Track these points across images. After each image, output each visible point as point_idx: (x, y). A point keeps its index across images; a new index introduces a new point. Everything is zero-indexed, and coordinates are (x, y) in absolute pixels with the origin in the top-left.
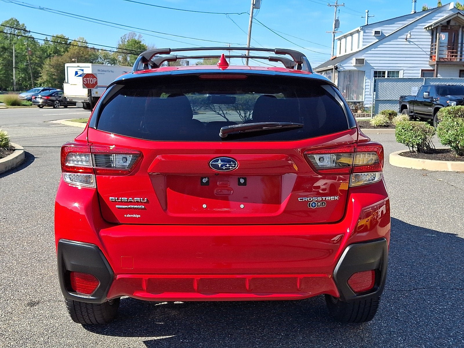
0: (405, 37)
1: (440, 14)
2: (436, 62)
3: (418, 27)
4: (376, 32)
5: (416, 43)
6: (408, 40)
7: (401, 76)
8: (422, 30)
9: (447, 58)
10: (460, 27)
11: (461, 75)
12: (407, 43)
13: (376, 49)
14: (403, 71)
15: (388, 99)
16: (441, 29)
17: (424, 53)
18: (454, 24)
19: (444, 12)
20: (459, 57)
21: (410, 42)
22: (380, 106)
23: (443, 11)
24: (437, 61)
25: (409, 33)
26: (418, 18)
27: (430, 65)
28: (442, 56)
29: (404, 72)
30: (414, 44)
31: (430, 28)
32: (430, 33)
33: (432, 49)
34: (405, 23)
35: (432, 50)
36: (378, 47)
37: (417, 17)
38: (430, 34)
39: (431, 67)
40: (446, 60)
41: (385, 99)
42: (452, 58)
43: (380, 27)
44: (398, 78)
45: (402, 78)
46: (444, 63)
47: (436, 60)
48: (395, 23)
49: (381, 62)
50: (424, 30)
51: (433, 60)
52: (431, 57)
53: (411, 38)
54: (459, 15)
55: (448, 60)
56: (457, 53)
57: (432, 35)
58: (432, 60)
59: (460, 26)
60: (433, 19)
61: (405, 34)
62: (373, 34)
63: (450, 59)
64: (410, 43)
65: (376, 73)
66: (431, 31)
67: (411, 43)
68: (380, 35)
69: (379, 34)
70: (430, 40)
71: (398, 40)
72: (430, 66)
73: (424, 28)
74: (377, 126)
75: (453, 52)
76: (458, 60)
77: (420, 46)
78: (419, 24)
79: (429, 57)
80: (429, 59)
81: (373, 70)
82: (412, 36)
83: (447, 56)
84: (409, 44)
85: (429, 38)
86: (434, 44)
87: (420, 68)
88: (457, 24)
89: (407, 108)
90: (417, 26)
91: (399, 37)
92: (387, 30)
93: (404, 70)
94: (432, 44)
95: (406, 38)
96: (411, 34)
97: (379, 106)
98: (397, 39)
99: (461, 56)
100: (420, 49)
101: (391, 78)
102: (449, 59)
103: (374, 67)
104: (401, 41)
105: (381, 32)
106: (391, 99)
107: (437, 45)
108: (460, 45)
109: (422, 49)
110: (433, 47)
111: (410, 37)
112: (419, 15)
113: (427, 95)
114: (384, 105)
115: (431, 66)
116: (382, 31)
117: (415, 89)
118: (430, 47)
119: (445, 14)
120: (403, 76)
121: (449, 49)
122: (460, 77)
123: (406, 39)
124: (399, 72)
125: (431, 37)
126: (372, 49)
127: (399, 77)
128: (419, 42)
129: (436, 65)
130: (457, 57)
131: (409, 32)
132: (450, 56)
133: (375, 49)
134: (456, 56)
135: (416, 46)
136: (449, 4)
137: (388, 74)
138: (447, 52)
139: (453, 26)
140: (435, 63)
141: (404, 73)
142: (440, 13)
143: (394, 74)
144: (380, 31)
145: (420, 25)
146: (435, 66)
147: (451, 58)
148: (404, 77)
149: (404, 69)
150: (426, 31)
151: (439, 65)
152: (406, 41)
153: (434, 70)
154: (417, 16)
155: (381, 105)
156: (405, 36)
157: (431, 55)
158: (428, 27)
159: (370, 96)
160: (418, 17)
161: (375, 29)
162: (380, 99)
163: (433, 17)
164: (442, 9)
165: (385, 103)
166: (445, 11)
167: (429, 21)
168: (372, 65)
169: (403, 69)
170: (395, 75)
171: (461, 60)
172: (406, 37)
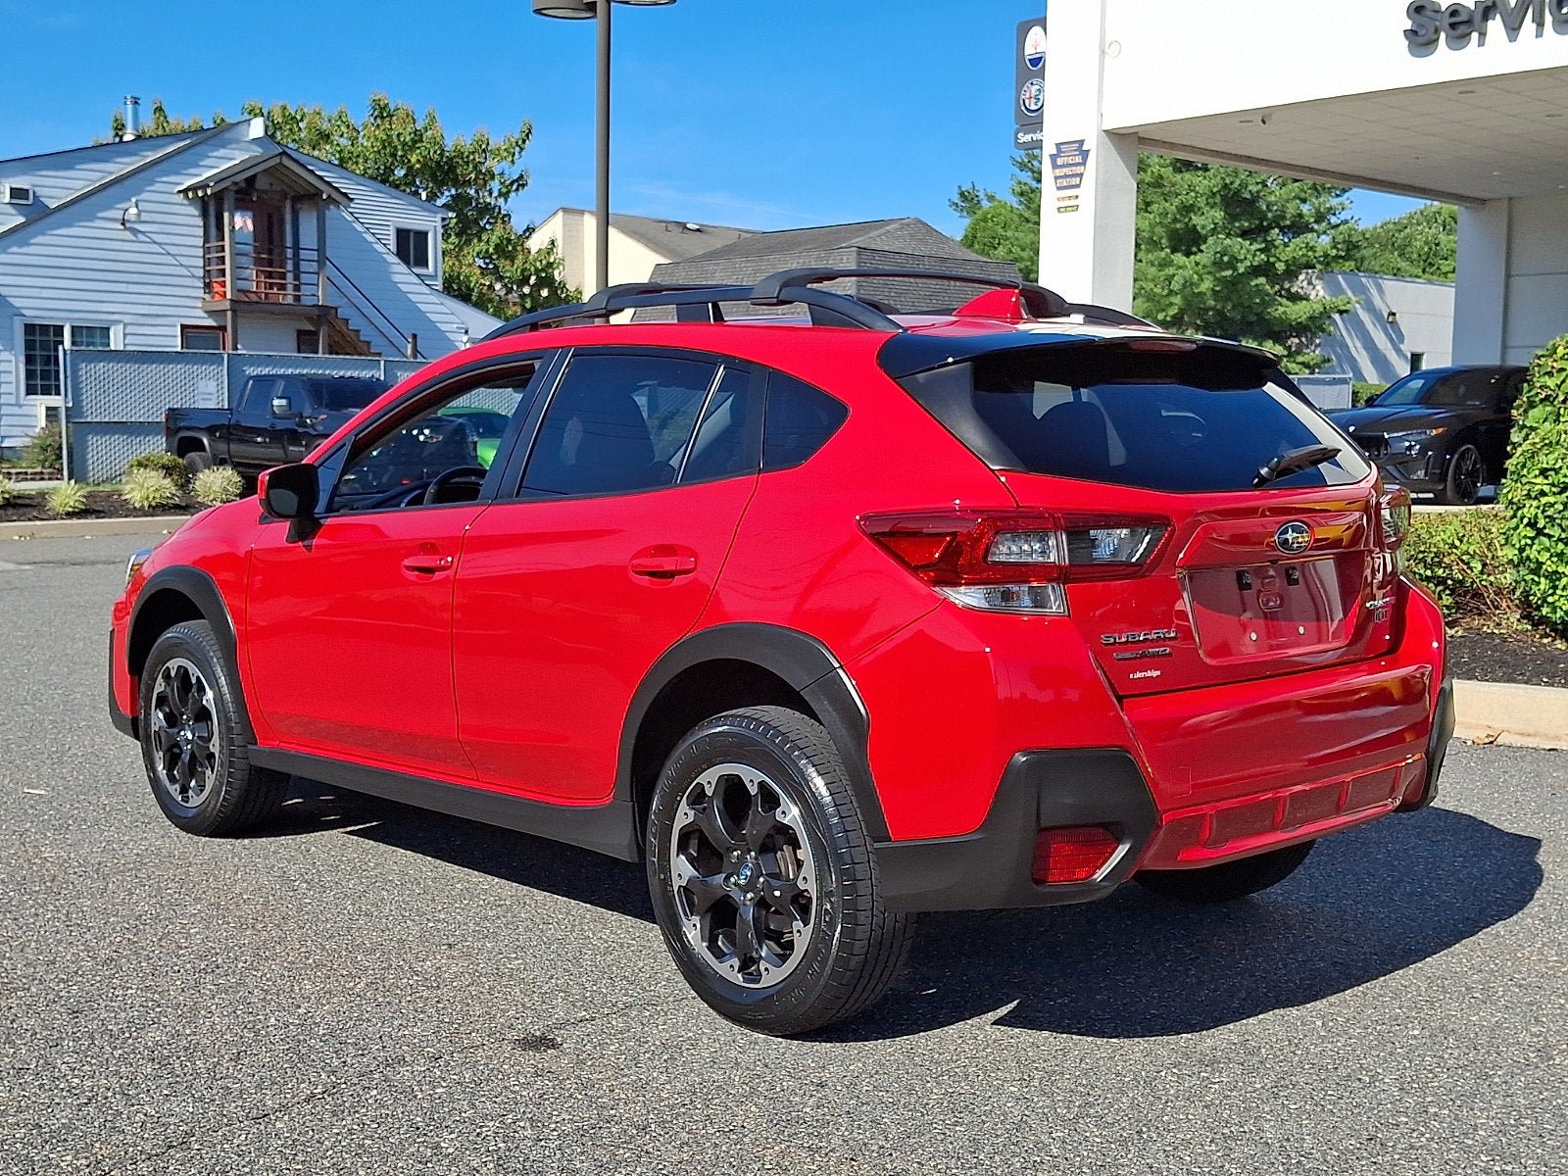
0: (119, 215)
1: (222, 152)
2: (228, 302)
3: (157, 187)
4: (16, 193)
5: (158, 238)
6: (128, 225)
7: (116, 342)
8: (172, 196)
9: (255, 289)
10: (286, 198)
11: (302, 347)
12: (128, 235)
13: (25, 250)
14: (121, 326)
15: (116, 420)
16: (236, 199)
17: (184, 272)
18: (267, 187)
19: (234, 146)
20: (290, 290)
21: (135, 231)
22: (90, 443)
23: (230, 143)
24: (231, 300)
25: (134, 205)
26: (151, 156)
27: (206, 312)
28: (241, 284)
29: (127, 331)
30: (148, 240)
31: (200, 194)
32: (196, 209)
33: (207, 262)
34: (112, 170)
35: (209, 265)
36: (32, 241)
37: (145, 153)
38: (197, 213)
39: (210, 317)
40: (254, 298)
41: (107, 420)
42: (271, 291)
43: (24, 174)
44: (107, 349)
45: (122, 348)
46: (250, 307)
47: (229, 296)
48: (78, 167)
49: (45, 293)
50: (176, 196)
51: (217, 297)
52: (208, 286)
53: (142, 219)
54: (287, 162)
55: (260, 298)
56: (284, 279)
57: (205, 214)
58: (213, 297)
59: (285, 196)
60: (201, 163)
61: (119, 206)
62: (7, 199)
63: (266, 293)
64: (136, 237)
65: (30, 329)
66: (199, 204)
67: (141, 237)
68: (30, 202)
69: (27, 199)
70: (200, 232)
71: (98, 223)
72: (205, 315)
73: (176, 191)
74: (150, 506)
75: (270, 275)
76: (290, 300)
77: (173, 250)
78: (161, 176)
79: (202, 285)
80: (202, 291)
81: (22, 320)
82: (143, 214)
83: (255, 283)
84: (134, 238)
85: (196, 223)
86: (213, 244)
87: (176, 319)
88: (277, 188)
89: (203, 449)
90: (153, 182)
91: (100, 215)
92: (55, 188)
93: (125, 325)
94: (207, 245)
95: (124, 219)
96: (140, 208)
97: (88, 441)
98: (91, 221)
99: (297, 288)
100: (169, 257)
101: (83, 348)
102: (263, 296)
103: (24, 312)
104: (104, 228)
105: (31, 193)
106: (124, 420)
107: (227, 248)
108: (289, 253)
109: (177, 258)
110: (209, 253)
111: (139, 215)
112: (154, 149)
113: (285, 408)
114: (104, 439)
115: (211, 313)
116: (36, 189)
117: (207, 386)
118: (200, 252)
119: (237, 152)
120: (125, 345)
121: (258, 262)
122: (299, 352)
123: (123, 224)
124: (108, 329)
125: (201, 224)
126: (10, 247)
127: (113, 347)
128: (164, 233)
129: (229, 313)
130: (285, 290)
131: (134, 200)
132: (263, 285)
133: (20, 246)
134: (282, 287)
135: (156, 248)
136: (247, 123)
137: (73, 335)
138: (254, 272)
139: (265, 192)
140: (227, 305)
141: (125, 335)
142: (224, 147)
143: (93, 337)
144: (27, 190)
145: (164, 179)
146: (226, 316)
147: (267, 291)
148: (129, 348)
149: (126, 321)
150: (185, 202)
151: (239, 314)
152: (122, 227)
153: (223, 328)
154: (146, 151)
155: (95, 439)
156: (117, 211)
157: (207, 281)
158: (194, 188)
159: (17, 408)
160: (149, 153)
161: (11, 180)
162: (89, 420)
163: (202, 160)
164: (227, 135)
165: (105, 434)
166: (238, 141)
167: (192, 171)
168: (17, 302)
169: (121, 322)
170: (98, 340)
171: (297, 298)
172: (121, 217)
